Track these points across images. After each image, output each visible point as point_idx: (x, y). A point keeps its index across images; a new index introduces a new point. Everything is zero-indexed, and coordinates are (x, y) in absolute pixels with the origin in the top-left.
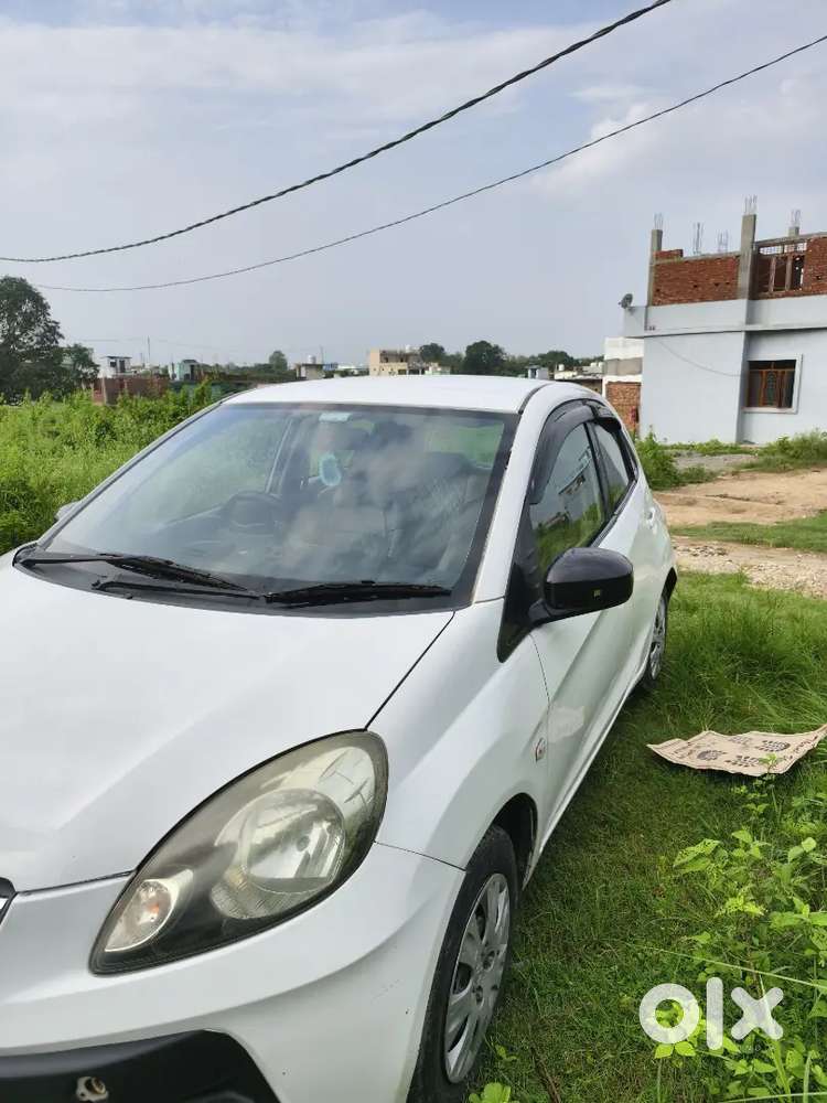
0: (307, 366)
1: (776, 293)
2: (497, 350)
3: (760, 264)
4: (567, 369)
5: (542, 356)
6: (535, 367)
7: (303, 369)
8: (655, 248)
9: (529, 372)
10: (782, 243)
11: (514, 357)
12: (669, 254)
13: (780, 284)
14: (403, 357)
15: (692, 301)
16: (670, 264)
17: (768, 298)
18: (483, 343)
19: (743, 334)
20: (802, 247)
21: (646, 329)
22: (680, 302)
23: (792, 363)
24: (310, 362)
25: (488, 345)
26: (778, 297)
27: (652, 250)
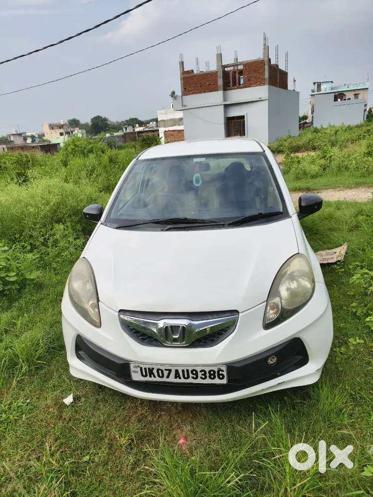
0: (13, 135)
1: (233, 87)
2: (105, 119)
3: (226, 75)
4: (140, 126)
5: (127, 121)
6: (126, 126)
7: (12, 137)
8: (182, 70)
9: (124, 129)
10: (233, 65)
11: (113, 122)
12: (188, 72)
13: (234, 84)
14: (61, 127)
15: (201, 93)
16: (189, 77)
17: (231, 89)
18: (98, 116)
19: (223, 106)
20: (241, 67)
21: (183, 106)
22: (195, 93)
23: (243, 117)
24: (14, 133)
25: (101, 117)
26: (234, 89)
27: (180, 70)
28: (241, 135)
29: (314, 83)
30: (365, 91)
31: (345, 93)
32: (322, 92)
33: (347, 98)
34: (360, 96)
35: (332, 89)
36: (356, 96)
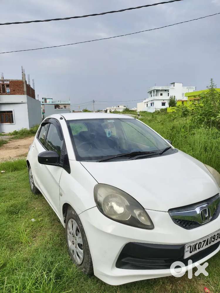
1: (3, 94)
10: (2, 81)
13: (4, 92)
17: (1, 95)
20: (8, 83)
23: (11, 112)
28: (10, 123)
29: (43, 98)
30: (69, 105)
31: (60, 105)
32: (48, 103)
33: (61, 107)
34: (67, 108)
35: (52, 102)
36: (65, 107)
